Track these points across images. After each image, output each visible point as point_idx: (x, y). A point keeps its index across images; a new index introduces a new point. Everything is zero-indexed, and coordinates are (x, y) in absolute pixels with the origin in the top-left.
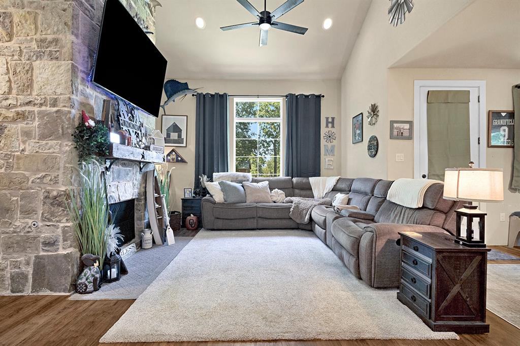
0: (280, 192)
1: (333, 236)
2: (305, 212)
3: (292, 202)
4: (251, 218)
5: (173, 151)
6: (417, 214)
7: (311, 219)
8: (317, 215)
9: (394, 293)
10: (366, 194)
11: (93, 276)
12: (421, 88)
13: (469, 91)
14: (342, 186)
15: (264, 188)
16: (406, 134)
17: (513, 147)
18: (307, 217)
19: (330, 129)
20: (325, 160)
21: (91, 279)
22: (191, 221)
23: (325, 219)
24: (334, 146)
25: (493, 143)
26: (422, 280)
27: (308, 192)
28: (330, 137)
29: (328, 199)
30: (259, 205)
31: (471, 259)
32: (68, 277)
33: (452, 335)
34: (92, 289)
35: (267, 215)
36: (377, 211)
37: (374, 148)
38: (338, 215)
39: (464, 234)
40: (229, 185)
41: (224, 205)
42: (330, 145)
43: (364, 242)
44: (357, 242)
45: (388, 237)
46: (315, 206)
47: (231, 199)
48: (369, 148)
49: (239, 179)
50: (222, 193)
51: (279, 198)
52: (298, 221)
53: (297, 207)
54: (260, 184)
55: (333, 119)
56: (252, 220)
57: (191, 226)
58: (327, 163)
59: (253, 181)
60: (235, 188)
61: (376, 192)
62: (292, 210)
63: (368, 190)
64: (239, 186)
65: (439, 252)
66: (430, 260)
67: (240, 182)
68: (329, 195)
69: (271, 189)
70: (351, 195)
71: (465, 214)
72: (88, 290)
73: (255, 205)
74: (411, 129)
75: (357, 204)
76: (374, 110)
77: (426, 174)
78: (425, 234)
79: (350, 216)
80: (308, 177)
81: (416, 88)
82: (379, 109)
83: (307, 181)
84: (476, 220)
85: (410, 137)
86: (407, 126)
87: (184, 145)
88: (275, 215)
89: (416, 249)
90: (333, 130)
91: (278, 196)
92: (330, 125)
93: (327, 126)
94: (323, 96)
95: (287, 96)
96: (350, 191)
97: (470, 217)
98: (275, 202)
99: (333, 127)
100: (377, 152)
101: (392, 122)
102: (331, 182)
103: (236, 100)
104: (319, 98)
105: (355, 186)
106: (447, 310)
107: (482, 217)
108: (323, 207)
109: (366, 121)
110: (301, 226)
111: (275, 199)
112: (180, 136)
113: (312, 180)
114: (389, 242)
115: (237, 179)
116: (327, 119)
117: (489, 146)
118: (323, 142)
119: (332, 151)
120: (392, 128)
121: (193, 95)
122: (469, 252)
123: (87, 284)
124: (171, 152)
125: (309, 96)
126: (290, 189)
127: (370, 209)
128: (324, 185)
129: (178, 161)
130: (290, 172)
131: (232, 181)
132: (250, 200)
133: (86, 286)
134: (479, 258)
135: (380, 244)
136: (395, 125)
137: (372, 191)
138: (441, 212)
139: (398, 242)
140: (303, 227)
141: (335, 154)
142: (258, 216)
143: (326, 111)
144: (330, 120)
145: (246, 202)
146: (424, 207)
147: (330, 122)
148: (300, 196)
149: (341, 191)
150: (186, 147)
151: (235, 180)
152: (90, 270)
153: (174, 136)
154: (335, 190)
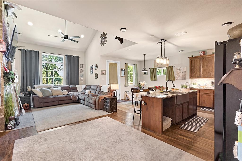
0: (66, 91)
1: (88, 101)
2: (76, 97)
3: (71, 94)
4: (56, 101)
6: (107, 93)
7: (79, 99)
8: (81, 97)
9: (103, 110)
10: (95, 89)
11: (14, 123)
12: (108, 62)
13: (117, 64)
14: (88, 87)
15: (59, 90)
16: (104, 73)
17: (125, 77)
18: (78, 98)
19: (82, 68)
20: (81, 79)
21: (13, 124)
22: (26, 106)
23: (85, 98)
24: (83, 74)
25: (122, 76)
26: (108, 105)
27: (76, 90)
28: (82, 71)
29: (83, 92)
30: (59, 96)
31: (115, 99)
32: (3, 125)
33: (112, 113)
34: (14, 128)
35: (62, 99)
36: (98, 94)
37: (97, 76)
38: (89, 96)
39: (114, 96)
40: (45, 90)
41: (44, 97)
42: (82, 74)
43: (97, 100)
44: (95, 101)
45: (102, 98)
46: (80, 94)
47: (47, 95)
48: (95, 76)
49: (48, 87)
50: (42, 93)
51: (66, 93)
52: (74, 100)
53: (73, 95)
54: (57, 89)
55: (83, 65)
56: (56, 102)
57: (26, 108)
58: (81, 80)
59: (54, 87)
60: (48, 91)
61: (98, 89)
62: (72, 96)
63: (96, 88)
64: (49, 90)
65: (110, 99)
66: (109, 101)
67: (49, 88)
68: (83, 91)
69: (62, 90)
70: (91, 90)
71: (114, 92)
72: (12, 128)
73: (57, 96)
74: (106, 72)
75: (93, 92)
76: (97, 66)
77: (109, 83)
78: (108, 97)
79: (92, 96)
80: (75, 85)
81: (107, 61)
82: (98, 66)
83: (75, 86)
84: (116, 93)
85: (105, 74)
86: (105, 71)
88: (65, 99)
89: (107, 100)
90: (83, 69)
91: (65, 92)
92: (82, 67)
93: (81, 67)
94: (80, 57)
95: (66, 55)
96: (90, 89)
97: (115, 92)
98: (64, 95)
99: (83, 68)
100: (97, 77)
101: (101, 70)
102: (84, 86)
103: (43, 54)
104: (78, 57)
105: (92, 87)
106: (111, 109)
107: (116, 92)
108: (83, 94)
109: (94, 68)
110: (74, 102)
111: (64, 94)
113: (77, 86)
114: (102, 99)
116: (81, 65)
117: (121, 77)
118: (80, 73)
119: (83, 76)
120: (101, 72)
121: (19, 49)
122: (114, 98)
123: (12, 126)
125: (74, 56)
126: (69, 90)
127: (97, 93)
128: (81, 87)
130: (68, 83)
131: (44, 88)
132: (54, 95)
133: (12, 127)
134: (116, 99)
135: (100, 100)
136: (102, 71)
137: (97, 89)
138: (111, 92)
139: (104, 99)
140: (76, 102)
141: (84, 77)
142: (59, 100)
143: (81, 62)
144: (82, 65)
145: (52, 96)
146: (108, 92)
147: (82, 66)
148: (73, 92)
149: (87, 89)
151: (46, 87)
152: (13, 121)
154: (85, 89)
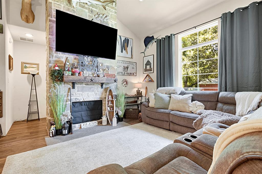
3: (201, 114)
5: (147, 75)
15: (187, 99)
22: (140, 115)
30: (172, 112)
50: (155, 101)
56: (166, 123)
57: (140, 119)
62: (195, 121)
83: (233, 95)
87: (152, 72)
88: (182, 123)
95: (221, 18)
102: (257, 98)
112: (150, 67)
113: (238, 95)
115: (169, 91)
124: (146, 77)
125: (248, 6)
128: (251, 101)
129: (149, 81)
130: (223, 86)
145: (167, 109)
150: (153, 72)
153: (148, 67)
